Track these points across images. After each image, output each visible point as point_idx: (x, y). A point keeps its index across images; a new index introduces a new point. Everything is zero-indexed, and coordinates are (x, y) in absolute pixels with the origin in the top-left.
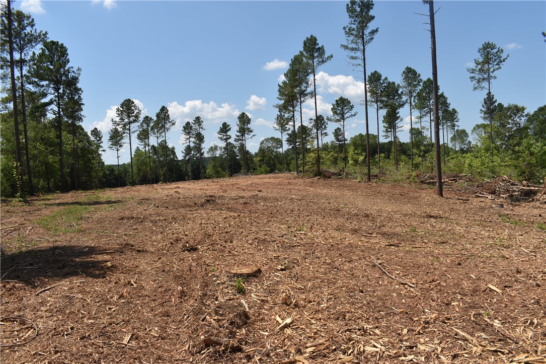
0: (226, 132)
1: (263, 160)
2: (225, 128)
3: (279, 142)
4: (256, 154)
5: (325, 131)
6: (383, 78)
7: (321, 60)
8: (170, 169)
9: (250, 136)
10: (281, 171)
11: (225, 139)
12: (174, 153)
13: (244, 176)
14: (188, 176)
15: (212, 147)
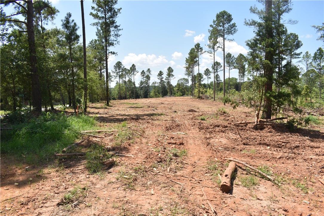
0: (161, 76)
1: (179, 89)
2: (161, 74)
3: (187, 80)
4: (176, 86)
5: (210, 76)
6: (232, 56)
7: (201, 53)
8: (132, 92)
9: (173, 78)
10: (187, 95)
11: (160, 79)
12: (134, 85)
13: (169, 97)
14: (141, 96)
15: (153, 82)
